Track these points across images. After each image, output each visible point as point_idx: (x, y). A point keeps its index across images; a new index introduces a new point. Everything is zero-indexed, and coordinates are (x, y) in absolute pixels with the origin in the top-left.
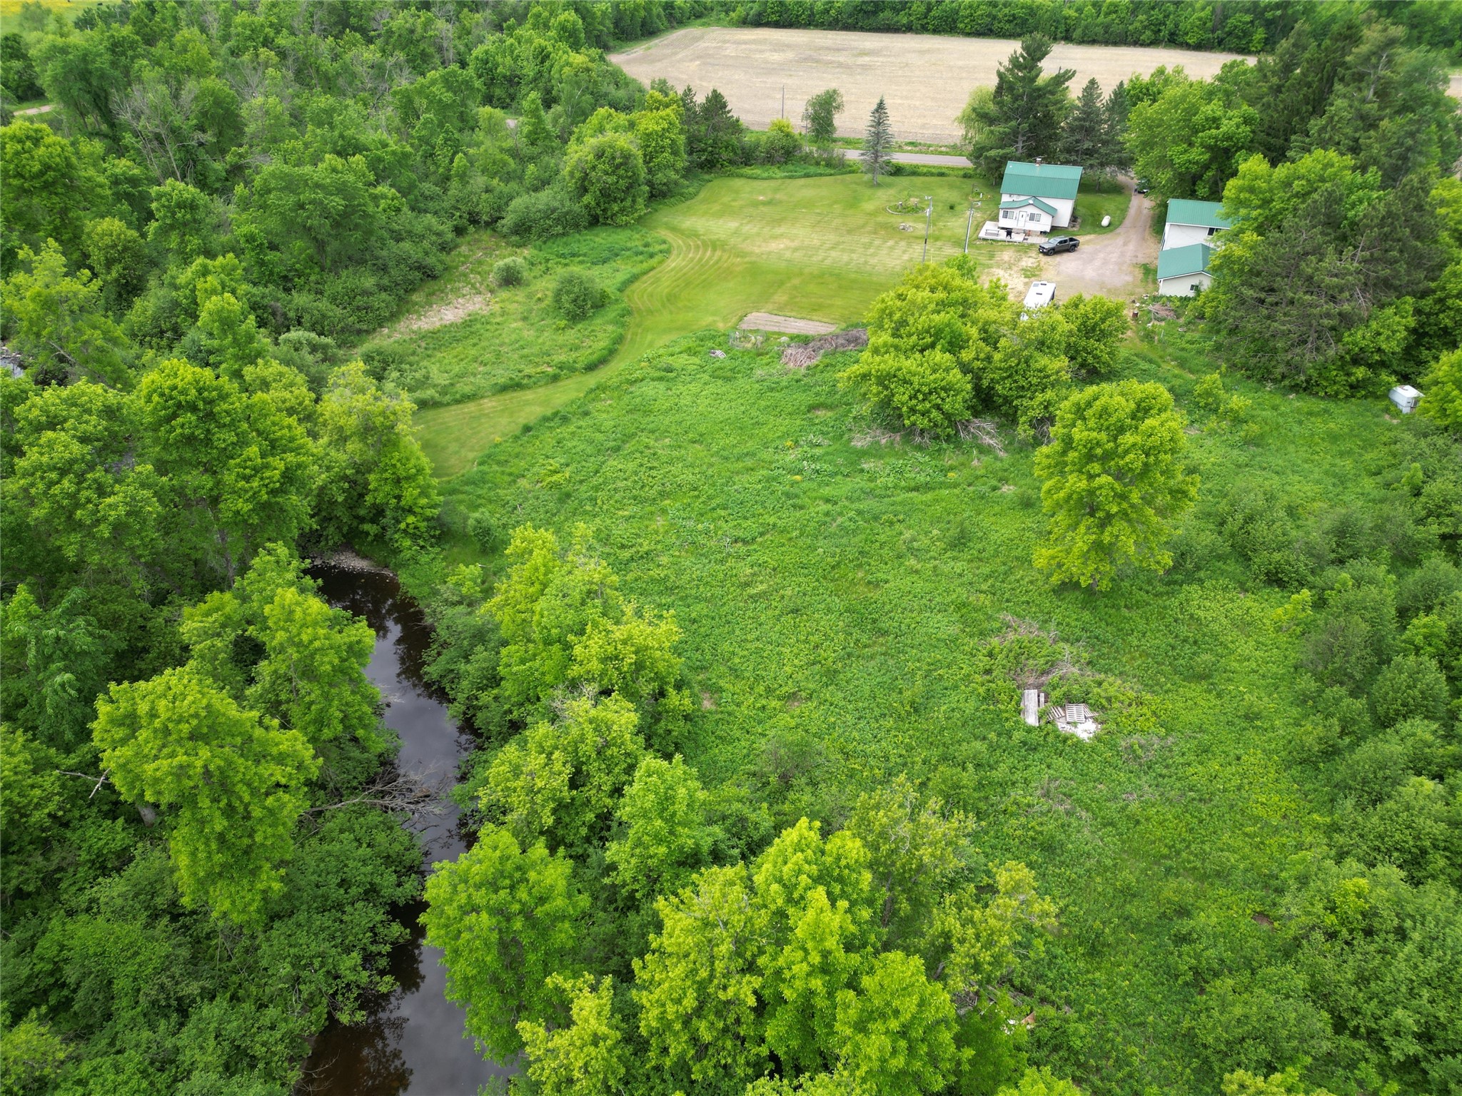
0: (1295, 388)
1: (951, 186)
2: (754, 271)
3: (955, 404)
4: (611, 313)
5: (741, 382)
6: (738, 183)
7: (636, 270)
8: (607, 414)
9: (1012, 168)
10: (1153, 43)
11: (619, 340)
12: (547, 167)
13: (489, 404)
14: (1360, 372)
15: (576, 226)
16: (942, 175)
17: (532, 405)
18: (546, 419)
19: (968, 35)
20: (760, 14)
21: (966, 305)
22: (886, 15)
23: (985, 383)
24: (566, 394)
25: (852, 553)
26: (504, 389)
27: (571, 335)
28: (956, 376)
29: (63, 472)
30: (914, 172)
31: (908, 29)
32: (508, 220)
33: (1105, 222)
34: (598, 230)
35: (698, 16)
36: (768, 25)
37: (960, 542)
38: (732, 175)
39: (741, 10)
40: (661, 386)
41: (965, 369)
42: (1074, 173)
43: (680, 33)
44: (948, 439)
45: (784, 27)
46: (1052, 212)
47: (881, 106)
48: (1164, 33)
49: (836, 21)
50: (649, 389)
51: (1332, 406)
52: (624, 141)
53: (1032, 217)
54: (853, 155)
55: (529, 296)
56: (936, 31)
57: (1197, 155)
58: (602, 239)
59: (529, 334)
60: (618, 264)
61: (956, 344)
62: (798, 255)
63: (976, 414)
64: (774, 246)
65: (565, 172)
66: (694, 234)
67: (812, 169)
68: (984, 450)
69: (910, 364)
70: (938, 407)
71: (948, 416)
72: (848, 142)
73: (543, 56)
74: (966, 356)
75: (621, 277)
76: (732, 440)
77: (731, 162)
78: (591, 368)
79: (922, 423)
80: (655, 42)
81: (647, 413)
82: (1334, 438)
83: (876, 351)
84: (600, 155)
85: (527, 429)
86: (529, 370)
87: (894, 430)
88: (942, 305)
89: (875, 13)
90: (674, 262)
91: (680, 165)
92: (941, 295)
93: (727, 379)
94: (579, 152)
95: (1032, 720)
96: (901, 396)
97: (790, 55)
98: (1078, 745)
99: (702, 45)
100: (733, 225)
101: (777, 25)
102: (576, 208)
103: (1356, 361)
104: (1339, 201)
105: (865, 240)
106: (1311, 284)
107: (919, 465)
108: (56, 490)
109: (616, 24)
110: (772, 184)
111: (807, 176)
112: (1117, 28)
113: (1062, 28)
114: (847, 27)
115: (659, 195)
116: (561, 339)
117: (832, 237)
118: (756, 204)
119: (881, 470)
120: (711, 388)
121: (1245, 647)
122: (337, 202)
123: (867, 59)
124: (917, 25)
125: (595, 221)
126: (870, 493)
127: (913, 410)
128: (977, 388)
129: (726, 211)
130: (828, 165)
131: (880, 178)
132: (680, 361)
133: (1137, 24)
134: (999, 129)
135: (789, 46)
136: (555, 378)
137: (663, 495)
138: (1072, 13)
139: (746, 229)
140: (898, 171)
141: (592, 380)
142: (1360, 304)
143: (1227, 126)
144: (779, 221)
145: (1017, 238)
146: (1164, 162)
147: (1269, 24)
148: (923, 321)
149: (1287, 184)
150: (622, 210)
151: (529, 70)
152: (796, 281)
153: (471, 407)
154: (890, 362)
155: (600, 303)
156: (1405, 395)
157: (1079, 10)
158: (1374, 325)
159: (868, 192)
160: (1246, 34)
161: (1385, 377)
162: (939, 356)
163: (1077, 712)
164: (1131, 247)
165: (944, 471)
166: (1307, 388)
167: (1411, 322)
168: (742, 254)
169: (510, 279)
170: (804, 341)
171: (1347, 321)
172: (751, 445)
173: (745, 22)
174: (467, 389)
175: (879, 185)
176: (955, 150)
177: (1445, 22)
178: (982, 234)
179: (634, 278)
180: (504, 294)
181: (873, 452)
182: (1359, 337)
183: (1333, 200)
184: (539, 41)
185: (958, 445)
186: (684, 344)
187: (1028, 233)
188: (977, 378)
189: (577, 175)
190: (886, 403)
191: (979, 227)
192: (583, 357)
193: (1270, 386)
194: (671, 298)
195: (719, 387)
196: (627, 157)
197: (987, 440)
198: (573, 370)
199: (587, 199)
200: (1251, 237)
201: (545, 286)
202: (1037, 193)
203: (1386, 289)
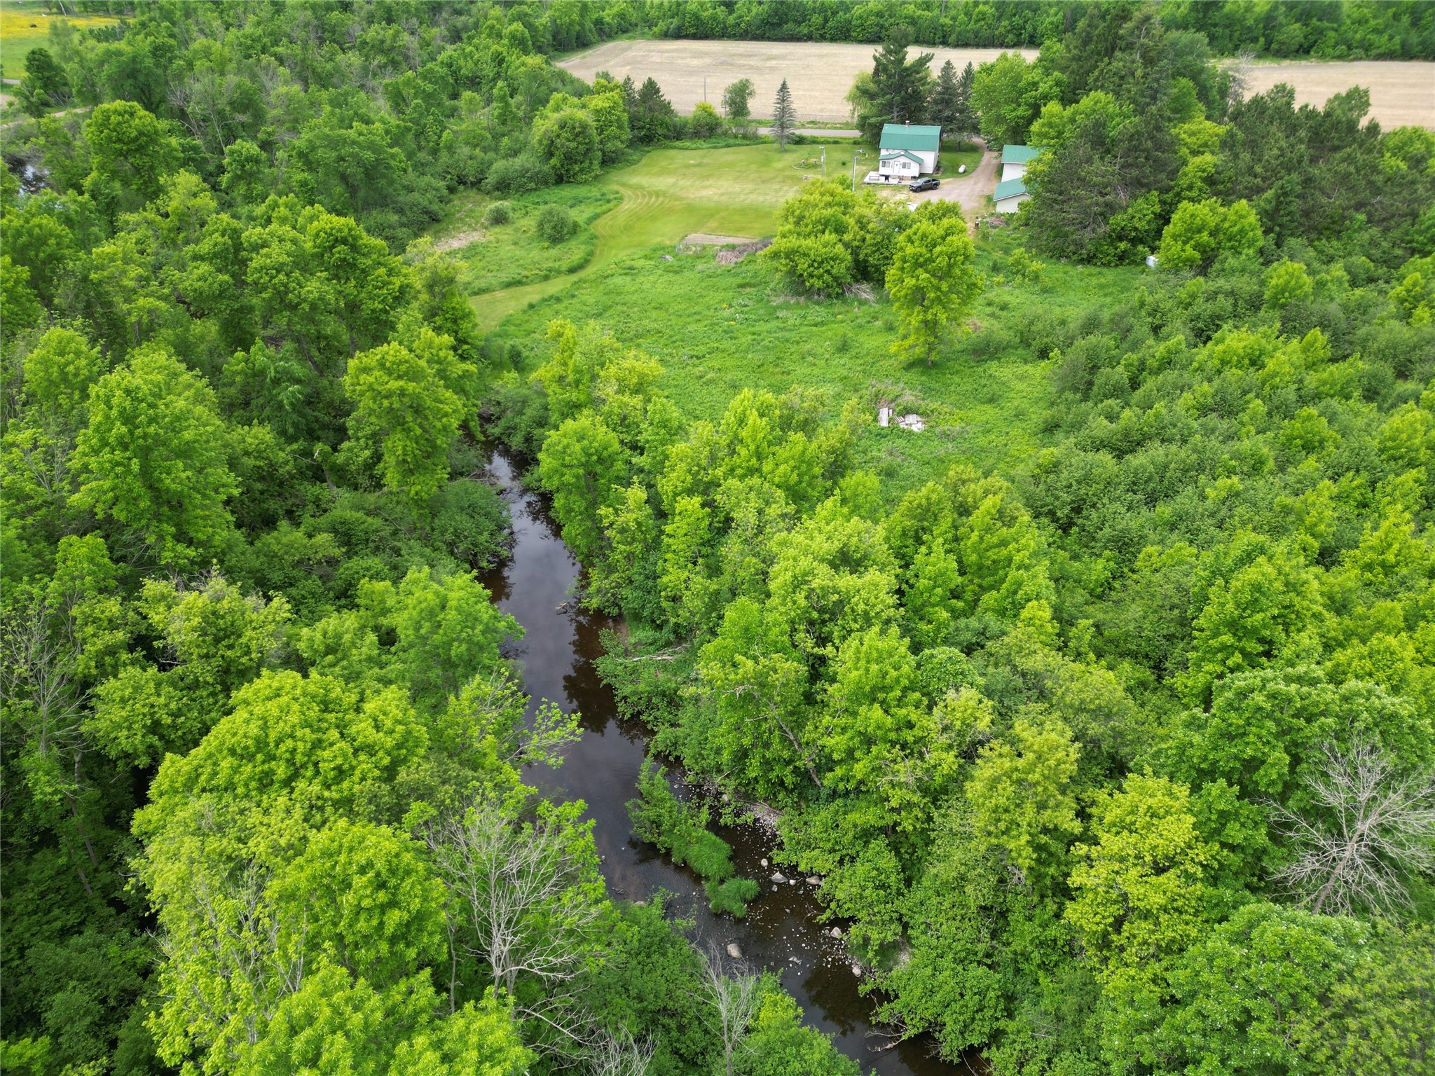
0: (1081, 261)
1: (844, 151)
2: (690, 209)
3: (840, 269)
4: (583, 237)
5: (687, 274)
6: (672, 152)
7: (598, 210)
8: (590, 296)
9: (888, 129)
10: (1015, 44)
11: (591, 254)
12: (517, 140)
13: (499, 294)
14: (1123, 245)
15: (546, 183)
16: (836, 142)
17: (533, 293)
18: (544, 300)
19: (861, 42)
20: (679, 28)
21: (846, 206)
22: (789, 27)
23: (861, 257)
24: (556, 286)
25: (771, 358)
26: (509, 285)
27: (554, 252)
28: (840, 248)
29: (278, 272)
30: (814, 141)
31: (809, 38)
32: (491, 179)
33: (961, 169)
34: (563, 186)
35: (625, 31)
36: (687, 37)
37: (843, 348)
38: (666, 148)
39: (662, 26)
40: (628, 278)
41: (847, 245)
42: (935, 131)
43: (610, 45)
44: (838, 296)
45: (701, 38)
46: (920, 162)
47: (784, 87)
48: (1025, 36)
49: (746, 32)
50: (618, 280)
51: (1105, 270)
52: (581, 115)
53: (904, 166)
54: (763, 131)
55: (517, 230)
56: (833, 39)
57: (1023, 112)
58: (567, 192)
59: (519, 253)
60: (583, 207)
61: (840, 229)
62: (724, 198)
63: (857, 281)
64: (705, 193)
65: (535, 141)
66: (641, 187)
67: (731, 141)
68: (862, 303)
69: (808, 243)
70: (828, 272)
71: (836, 279)
72: (760, 123)
73: (499, 60)
74: (846, 237)
75: (586, 215)
76: (683, 306)
77: (666, 137)
78: (572, 270)
79: (818, 284)
80: (588, 52)
81: (619, 294)
82: (1101, 287)
83: (784, 236)
84: (562, 126)
85: (531, 306)
86: (525, 273)
87: (800, 295)
88: (829, 205)
89: (779, 25)
90: (626, 206)
91: (624, 137)
92: (828, 198)
93: (676, 272)
94: (546, 123)
95: (884, 423)
96: (803, 265)
97: (708, 60)
98: (911, 433)
99: (630, 54)
100: (671, 180)
101: (694, 37)
102: (546, 168)
103: (1120, 239)
104: (1104, 125)
105: (776, 186)
106: (1087, 184)
107: (817, 312)
108: (276, 281)
109: (554, 38)
110: (700, 152)
111: (728, 146)
112: (985, 33)
113: (940, 34)
114: (756, 38)
115: (609, 161)
116: (546, 254)
117: (750, 186)
118: (688, 166)
119: (791, 317)
120: (666, 278)
121: (1021, 386)
122: (368, 155)
123: (774, 63)
124: (816, 34)
125: (560, 179)
126: (782, 329)
127: (811, 276)
128: (857, 262)
129: (664, 172)
130: (745, 137)
131: (787, 146)
132: (639, 263)
133: (1002, 30)
134: (879, 102)
135: (706, 54)
136: (546, 278)
137: (637, 336)
138: (948, 21)
139: (681, 183)
140: (800, 141)
141: (574, 278)
142: (1123, 197)
144: (708, 177)
145: (891, 181)
146: (999, 120)
148: (816, 214)
149: (1073, 121)
150: (582, 170)
151: (489, 71)
152: (724, 214)
153: (486, 297)
154: (793, 242)
155: (575, 230)
156: (1152, 260)
157: (954, 19)
158: (1130, 210)
159: (778, 156)
161: (1140, 248)
162: (829, 237)
163: (911, 418)
164: (980, 185)
165: (834, 315)
166: (1089, 260)
167: (1157, 209)
168: (680, 199)
169: (499, 219)
170: (732, 248)
171: (1111, 208)
172: (697, 308)
173: (667, 35)
174: (483, 285)
175: (786, 151)
176: (846, 126)
178: (867, 180)
179: (596, 216)
180: (497, 229)
181: (786, 306)
182: (1119, 219)
183: (1100, 125)
184: (495, 47)
185: (844, 302)
186: (641, 253)
187: (901, 178)
188: (855, 252)
189: (545, 142)
190: (792, 272)
191: (864, 176)
192: (565, 265)
193: (1063, 260)
194: (627, 228)
195: (671, 277)
196: (584, 127)
197: (865, 296)
198: (559, 272)
199: (553, 161)
200: (1049, 157)
201: (529, 224)
202: (907, 149)
203: (1138, 185)
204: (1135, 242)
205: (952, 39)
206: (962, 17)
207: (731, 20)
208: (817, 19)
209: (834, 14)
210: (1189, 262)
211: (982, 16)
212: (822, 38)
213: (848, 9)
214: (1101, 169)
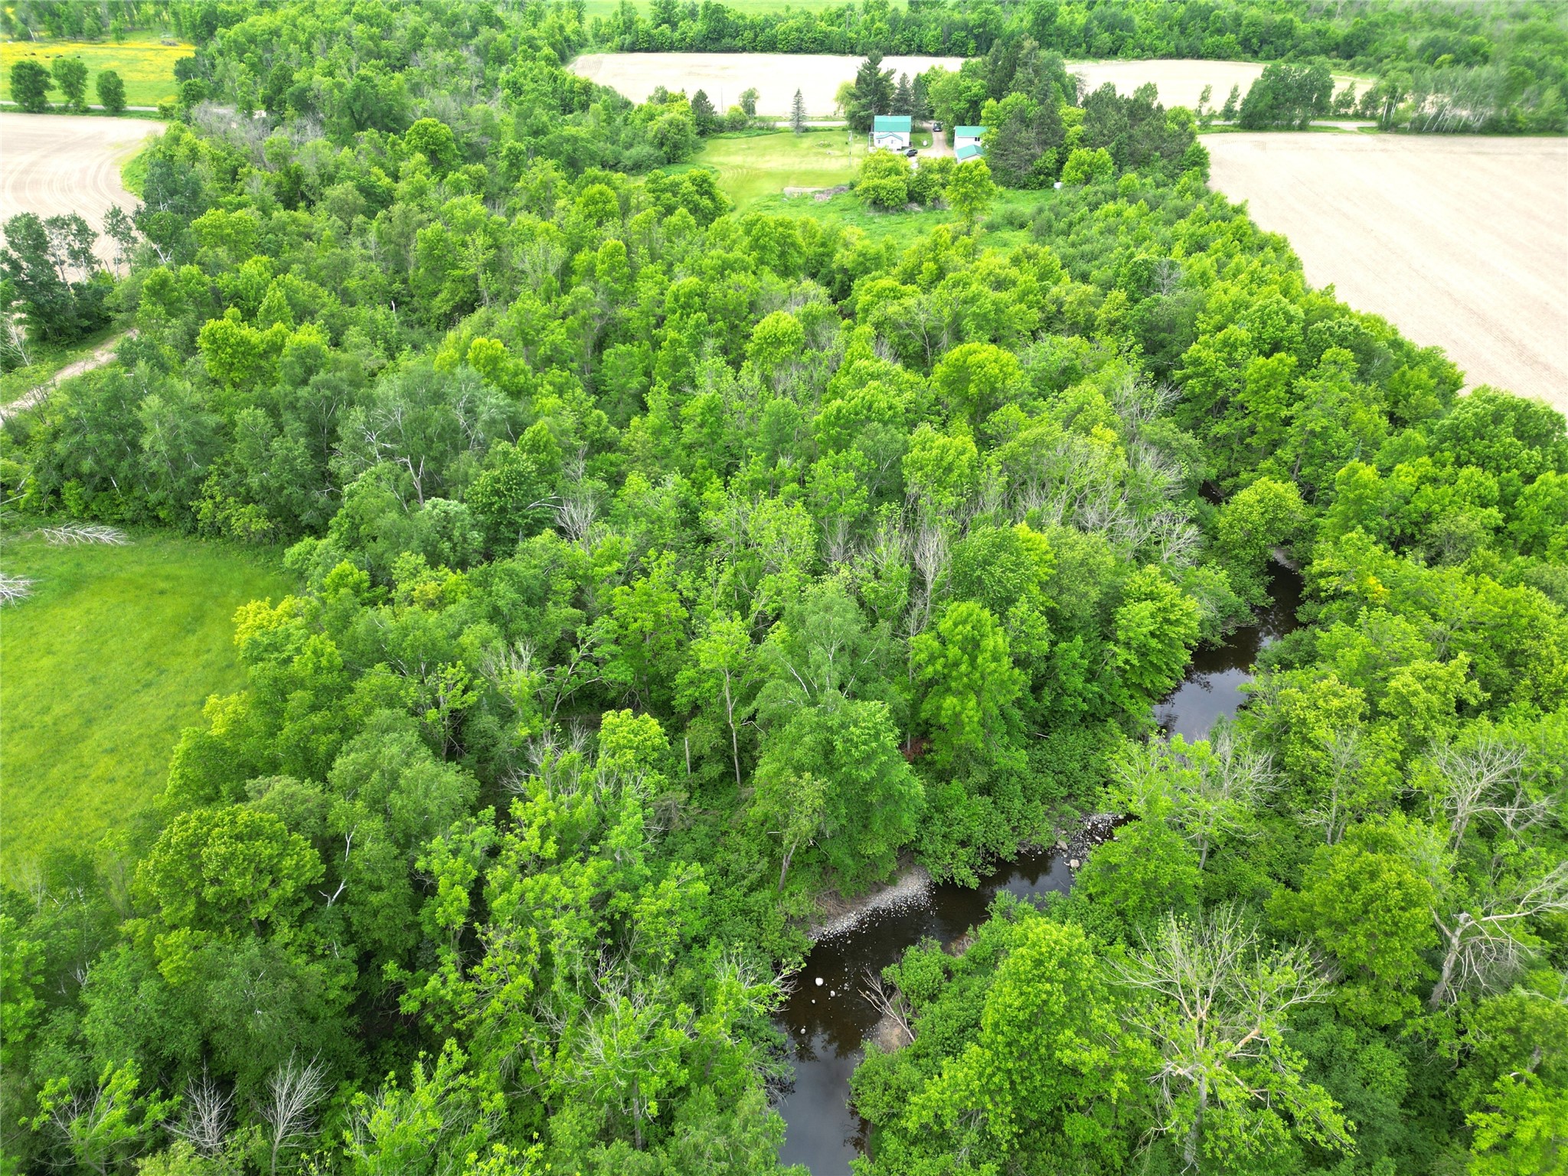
0: (1021, 187)
1: (839, 135)
2: (770, 174)
3: (902, 196)
5: (804, 206)
6: (722, 142)
9: (876, 119)
10: (908, 53)
12: (628, 136)
14: (1041, 178)
15: (663, 164)
16: (835, 129)
22: (727, 41)
23: (911, 188)
28: (900, 184)
31: (743, 50)
33: (927, 143)
34: (674, 165)
36: (640, 50)
38: (717, 138)
39: (617, 40)
41: (903, 182)
42: (908, 119)
44: (903, 210)
45: (657, 51)
46: (902, 140)
48: (914, 46)
49: (693, 45)
51: (1034, 191)
52: (676, 116)
53: (891, 142)
54: (777, 124)
56: (763, 51)
57: (963, 105)
58: (679, 168)
61: (898, 175)
62: (785, 167)
63: (912, 202)
64: (770, 164)
65: (649, 136)
66: (724, 164)
67: (759, 132)
68: (916, 214)
69: (883, 182)
70: (896, 197)
71: (900, 201)
72: (773, 119)
74: (902, 178)
77: (714, 130)
79: (891, 204)
82: (1033, 200)
84: (665, 126)
87: (883, 210)
89: (717, 40)
90: (726, 174)
91: (696, 131)
93: (797, 206)
94: (658, 124)
96: (883, 194)
100: (739, 158)
101: (647, 50)
102: (660, 153)
103: (1040, 174)
104: (1024, 112)
105: (814, 159)
106: (1019, 144)
107: (894, 218)
111: (757, 135)
114: (699, 50)
117: (797, 159)
118: (740, 149)
119: (883, 221)
124: (749, 46)
125: (669, 161)
127: (887, 199)
128: (910, 191)
130: (768, 129)
131: (800, 134)
134: (863, 101)
138: (853, 35)
139: (748, 159)
140: (807, 130)
142: (1038, 150)
143: (975, 90)
144: (763, 155)
146: (950, 110)
147: (977, 37)
148: (883, 166)
149: (1004, 109)
150: (683, 155)
152: (794, 176)
154: (875, 182)
156: (1057, 185)
157: (858, 33)
158: (1043, 158)
159: (803, 140)
160: (964, 44)
161: (1051, 178)
162: (894, 177)
164: (940, 149)
165: (905, 218)
166: (1024, 187)
167: (1058, 157)
168: (757, 169)
170: (819, 193)
171: (1034, 157)
173: (624, 49)
175: (808, 137)
177: (1074, 32)
182: (1039, 163)
183: (1022, 111)
185: (908, 213)
186: (765, 199)
188: (908, 186)
189: (659, 136)
190: (876, 198)
193: (1012, 187)
194: (741, 186)
197: (916, 210)
199: (665, 148)
200: (994, 130)
202: (891, 130)
203: (1045, 144)
204: (1048, 175)
205: (859, 49)
206: (864, 33)
207: (677, 35)
208: (748, 34)
209: (763, 30)
210: (1079, 181)
211: (879, 32)
212: (754, 50)
213: (772, 26)
214: (1028, 135)
